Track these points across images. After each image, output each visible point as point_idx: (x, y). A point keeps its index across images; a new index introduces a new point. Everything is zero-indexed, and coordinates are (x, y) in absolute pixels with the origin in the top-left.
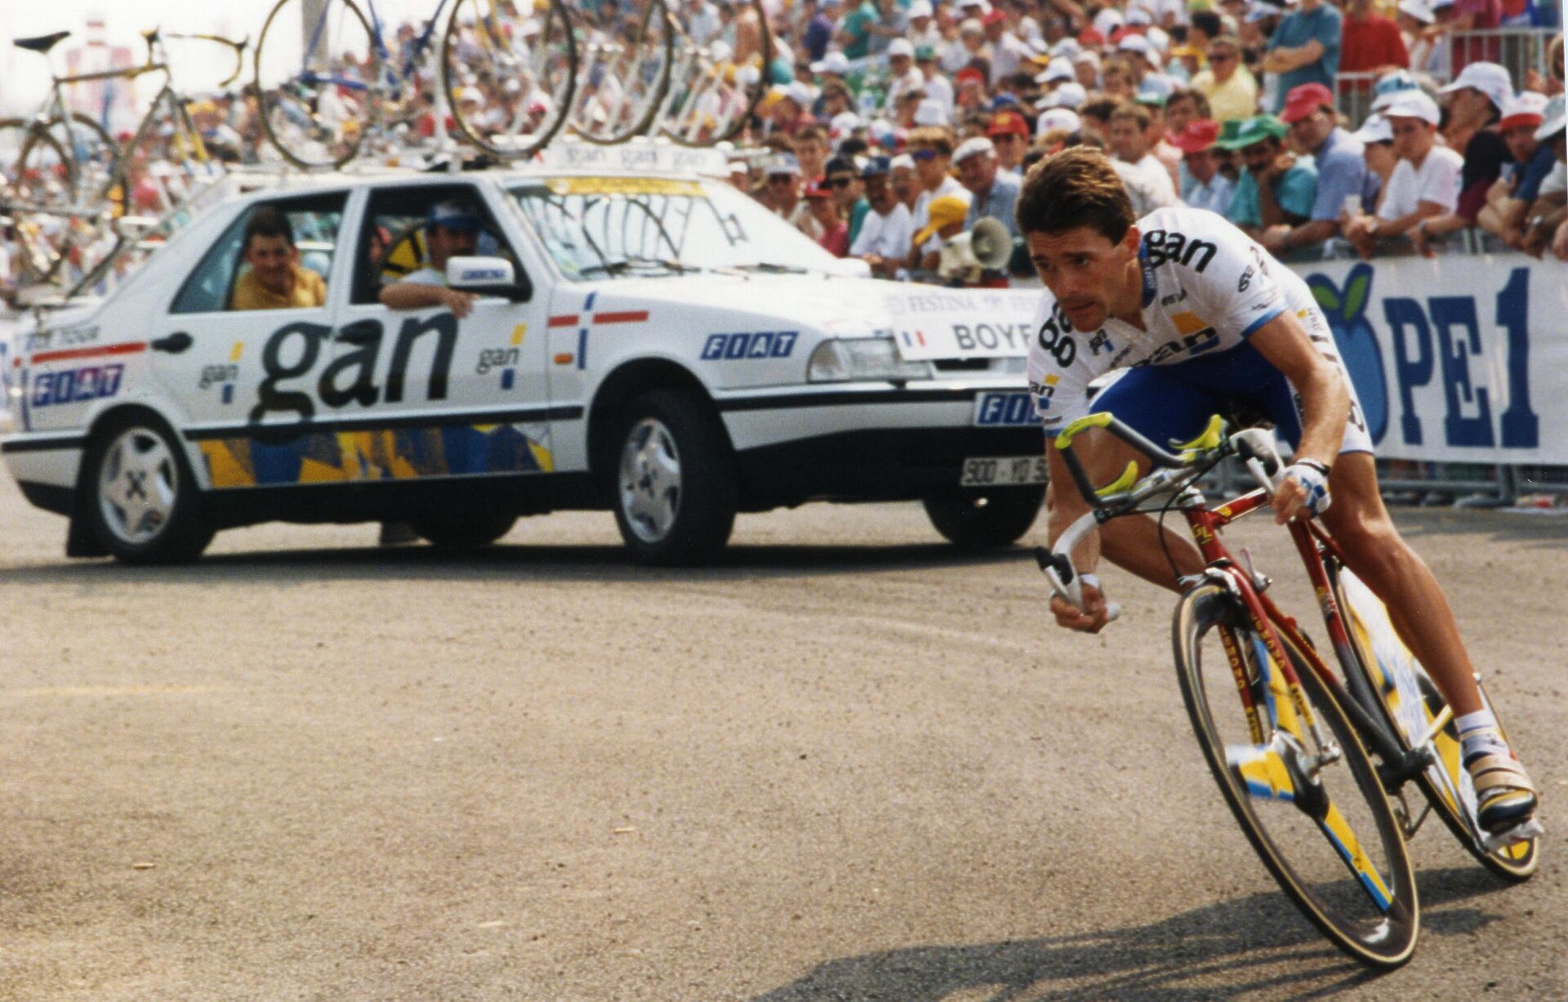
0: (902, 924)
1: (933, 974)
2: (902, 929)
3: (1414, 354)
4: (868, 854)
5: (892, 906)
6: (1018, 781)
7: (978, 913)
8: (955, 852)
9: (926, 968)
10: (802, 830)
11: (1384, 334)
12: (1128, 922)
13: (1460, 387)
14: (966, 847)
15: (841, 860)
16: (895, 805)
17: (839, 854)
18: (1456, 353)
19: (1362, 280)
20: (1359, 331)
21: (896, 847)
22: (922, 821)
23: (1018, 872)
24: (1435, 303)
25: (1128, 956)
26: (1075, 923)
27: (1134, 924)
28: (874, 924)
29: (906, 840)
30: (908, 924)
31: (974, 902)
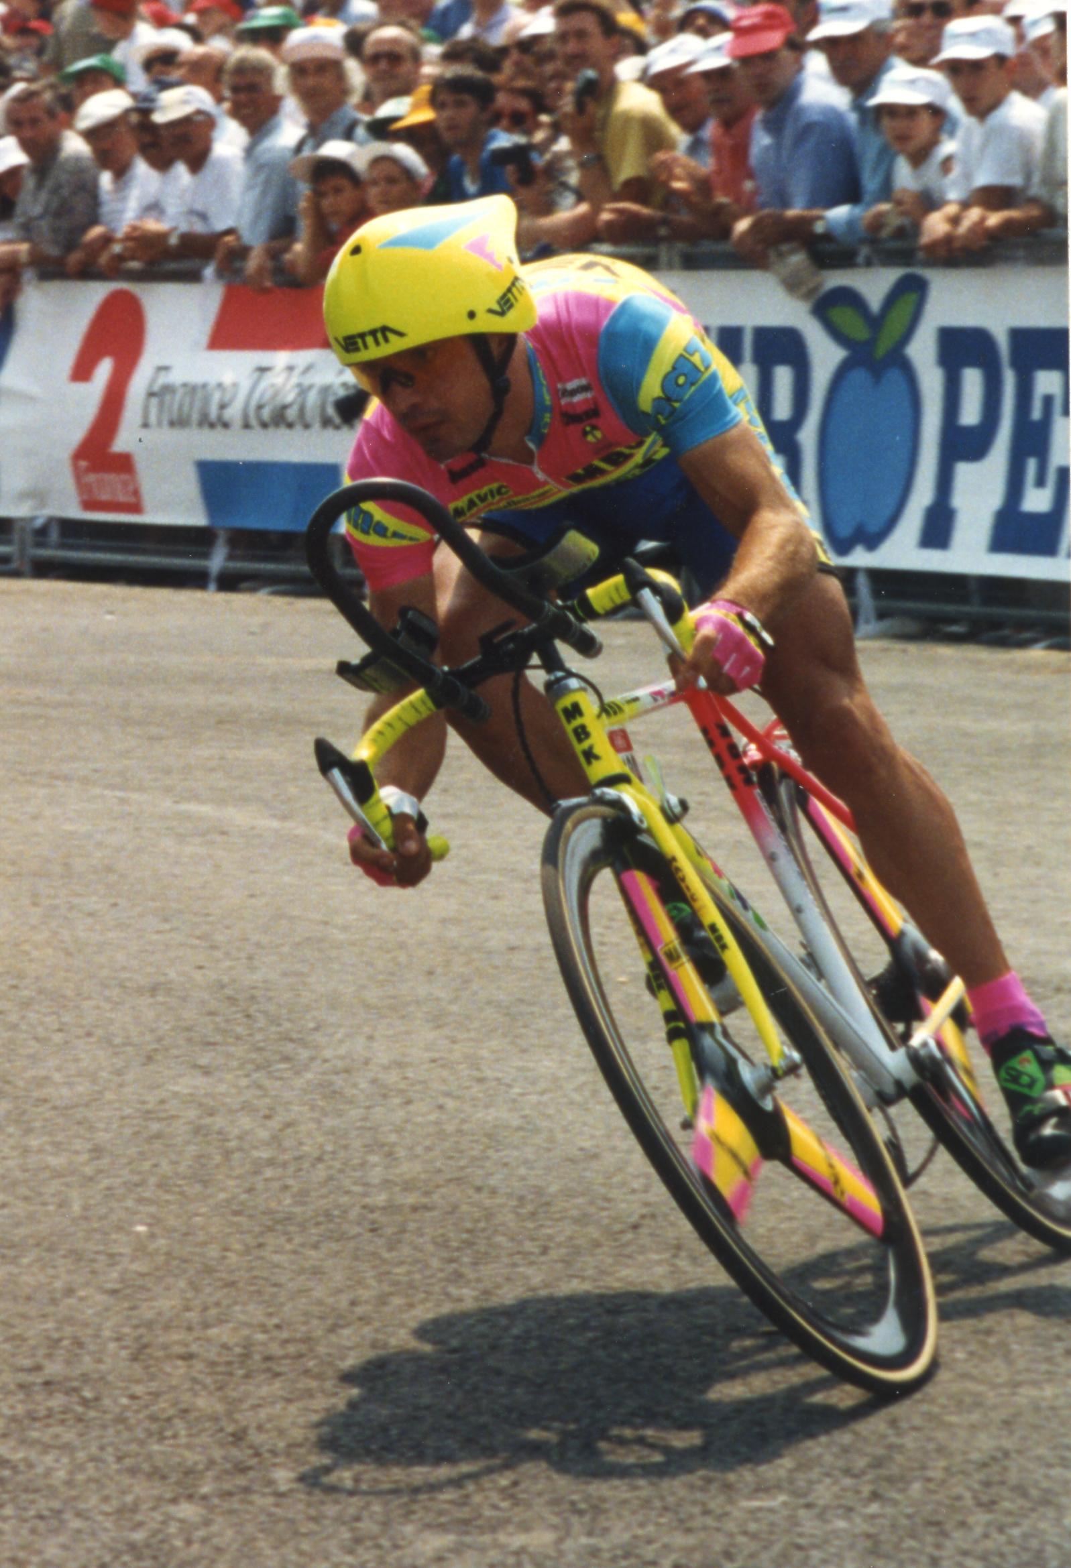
0: (182, 1284)
1: (229, 1363)
2: (183, 1291)
3: (970, 415)
4: (132, 1172)
5: (168, 1254)
6: (367, 1062)
7: (302, 1271)
8: (269, 1173)
9: (219, 1354)
10: (28, 1131)
11: (931, 381)
12: (533, 1290)
13: (1032, 465)
14: (284, 1165)
15: (91, 1179)
16: (176, 1094)
17: (88, 1170)
18: (1036, 414)
19: (912, 297)
20: (894, 376)
21: (176, 1163)
22: (219, 1122)
23: (364, 1207)
24: (1019, 336)
25: (533, 1343)
26: (453, 1290)
27: (543, 1293)
28: (140, 1282)
29: (192, 1149)
30: (191, 1283)
31: (295, 1252)
